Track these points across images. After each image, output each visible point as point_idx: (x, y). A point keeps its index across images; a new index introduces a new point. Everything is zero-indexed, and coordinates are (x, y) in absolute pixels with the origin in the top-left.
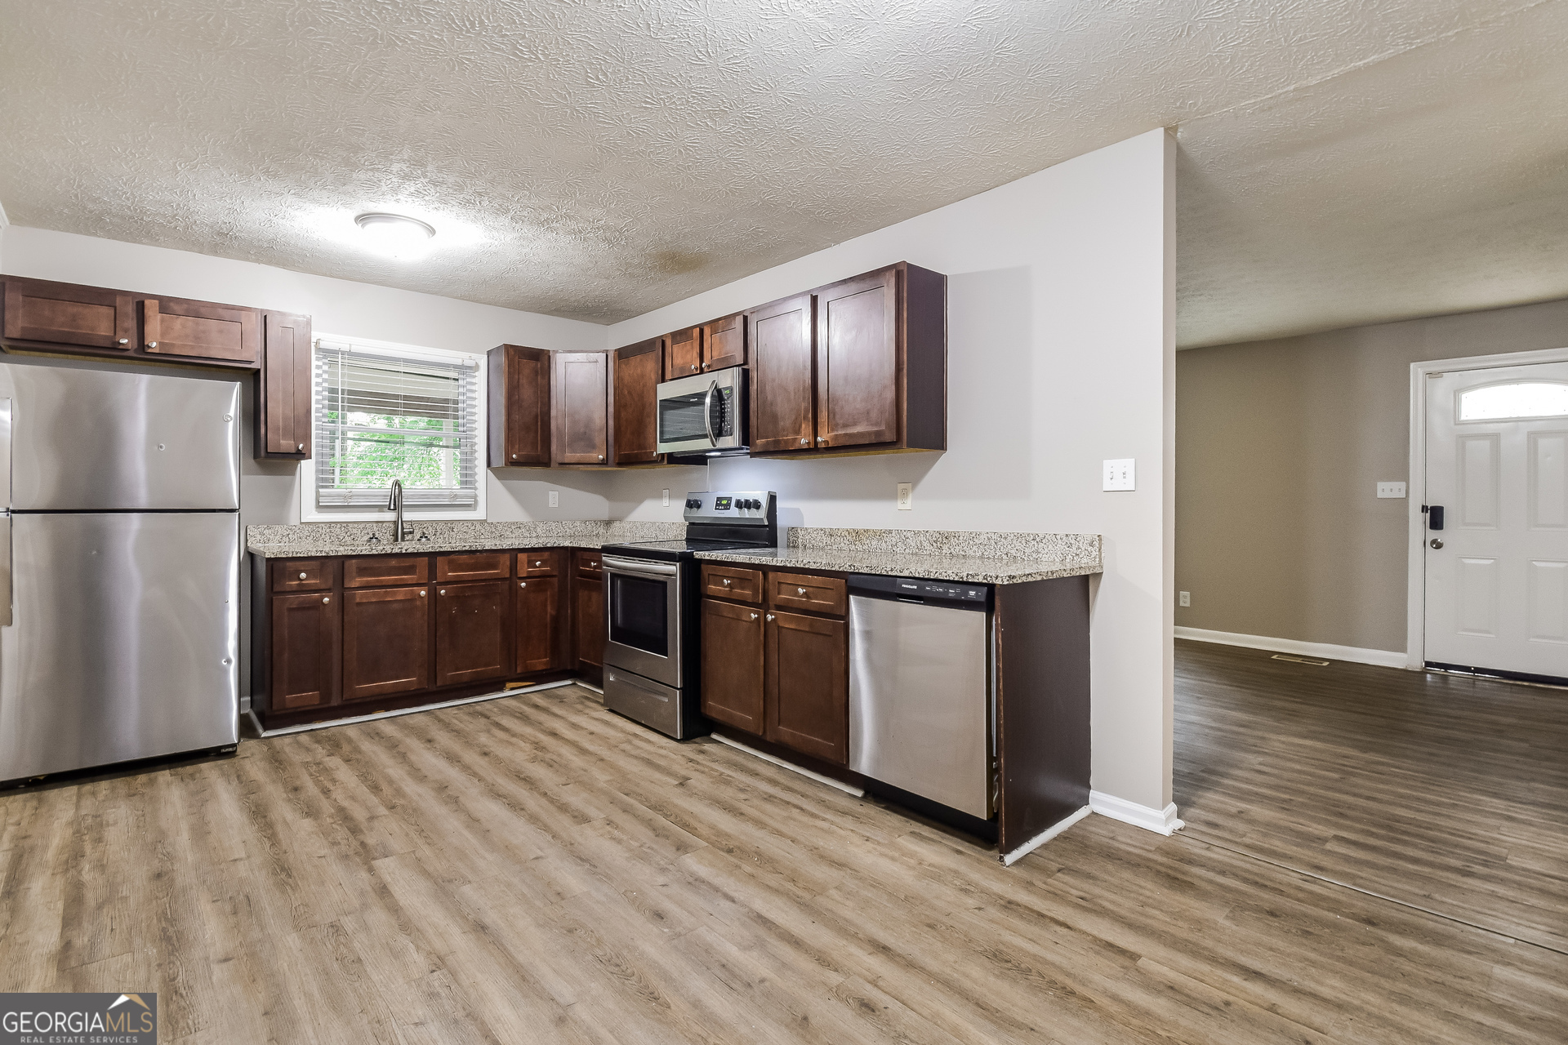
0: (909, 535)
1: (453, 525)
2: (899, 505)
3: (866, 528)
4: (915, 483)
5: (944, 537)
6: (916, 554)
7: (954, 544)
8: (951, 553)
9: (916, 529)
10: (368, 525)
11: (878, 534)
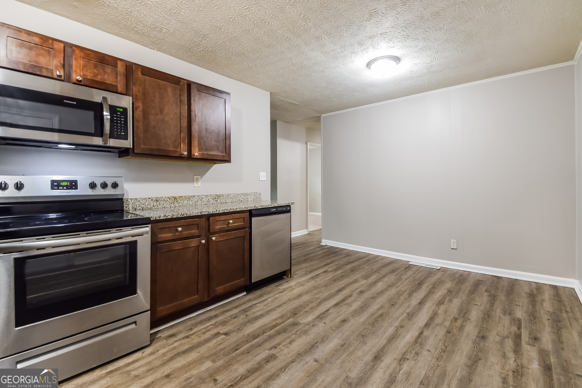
0: (203, 197)
2: (195, 184)
3: (180, 196)
4: (202, 174)
5: (219, 196)
6: (207, 204)
7: (222, 199)
8: (221, 202)
9: (207, 194)
11: (187, 198)
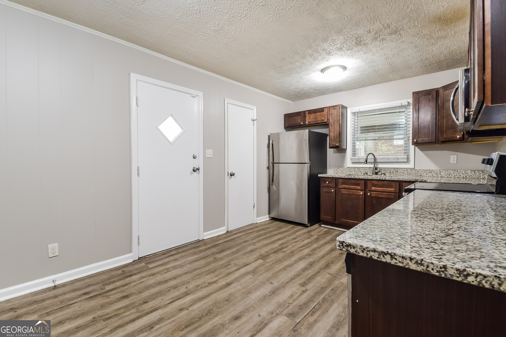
1: (398, 170)
10: (366, 169)
